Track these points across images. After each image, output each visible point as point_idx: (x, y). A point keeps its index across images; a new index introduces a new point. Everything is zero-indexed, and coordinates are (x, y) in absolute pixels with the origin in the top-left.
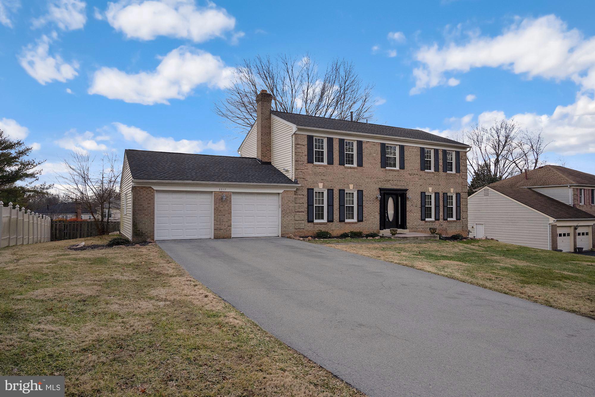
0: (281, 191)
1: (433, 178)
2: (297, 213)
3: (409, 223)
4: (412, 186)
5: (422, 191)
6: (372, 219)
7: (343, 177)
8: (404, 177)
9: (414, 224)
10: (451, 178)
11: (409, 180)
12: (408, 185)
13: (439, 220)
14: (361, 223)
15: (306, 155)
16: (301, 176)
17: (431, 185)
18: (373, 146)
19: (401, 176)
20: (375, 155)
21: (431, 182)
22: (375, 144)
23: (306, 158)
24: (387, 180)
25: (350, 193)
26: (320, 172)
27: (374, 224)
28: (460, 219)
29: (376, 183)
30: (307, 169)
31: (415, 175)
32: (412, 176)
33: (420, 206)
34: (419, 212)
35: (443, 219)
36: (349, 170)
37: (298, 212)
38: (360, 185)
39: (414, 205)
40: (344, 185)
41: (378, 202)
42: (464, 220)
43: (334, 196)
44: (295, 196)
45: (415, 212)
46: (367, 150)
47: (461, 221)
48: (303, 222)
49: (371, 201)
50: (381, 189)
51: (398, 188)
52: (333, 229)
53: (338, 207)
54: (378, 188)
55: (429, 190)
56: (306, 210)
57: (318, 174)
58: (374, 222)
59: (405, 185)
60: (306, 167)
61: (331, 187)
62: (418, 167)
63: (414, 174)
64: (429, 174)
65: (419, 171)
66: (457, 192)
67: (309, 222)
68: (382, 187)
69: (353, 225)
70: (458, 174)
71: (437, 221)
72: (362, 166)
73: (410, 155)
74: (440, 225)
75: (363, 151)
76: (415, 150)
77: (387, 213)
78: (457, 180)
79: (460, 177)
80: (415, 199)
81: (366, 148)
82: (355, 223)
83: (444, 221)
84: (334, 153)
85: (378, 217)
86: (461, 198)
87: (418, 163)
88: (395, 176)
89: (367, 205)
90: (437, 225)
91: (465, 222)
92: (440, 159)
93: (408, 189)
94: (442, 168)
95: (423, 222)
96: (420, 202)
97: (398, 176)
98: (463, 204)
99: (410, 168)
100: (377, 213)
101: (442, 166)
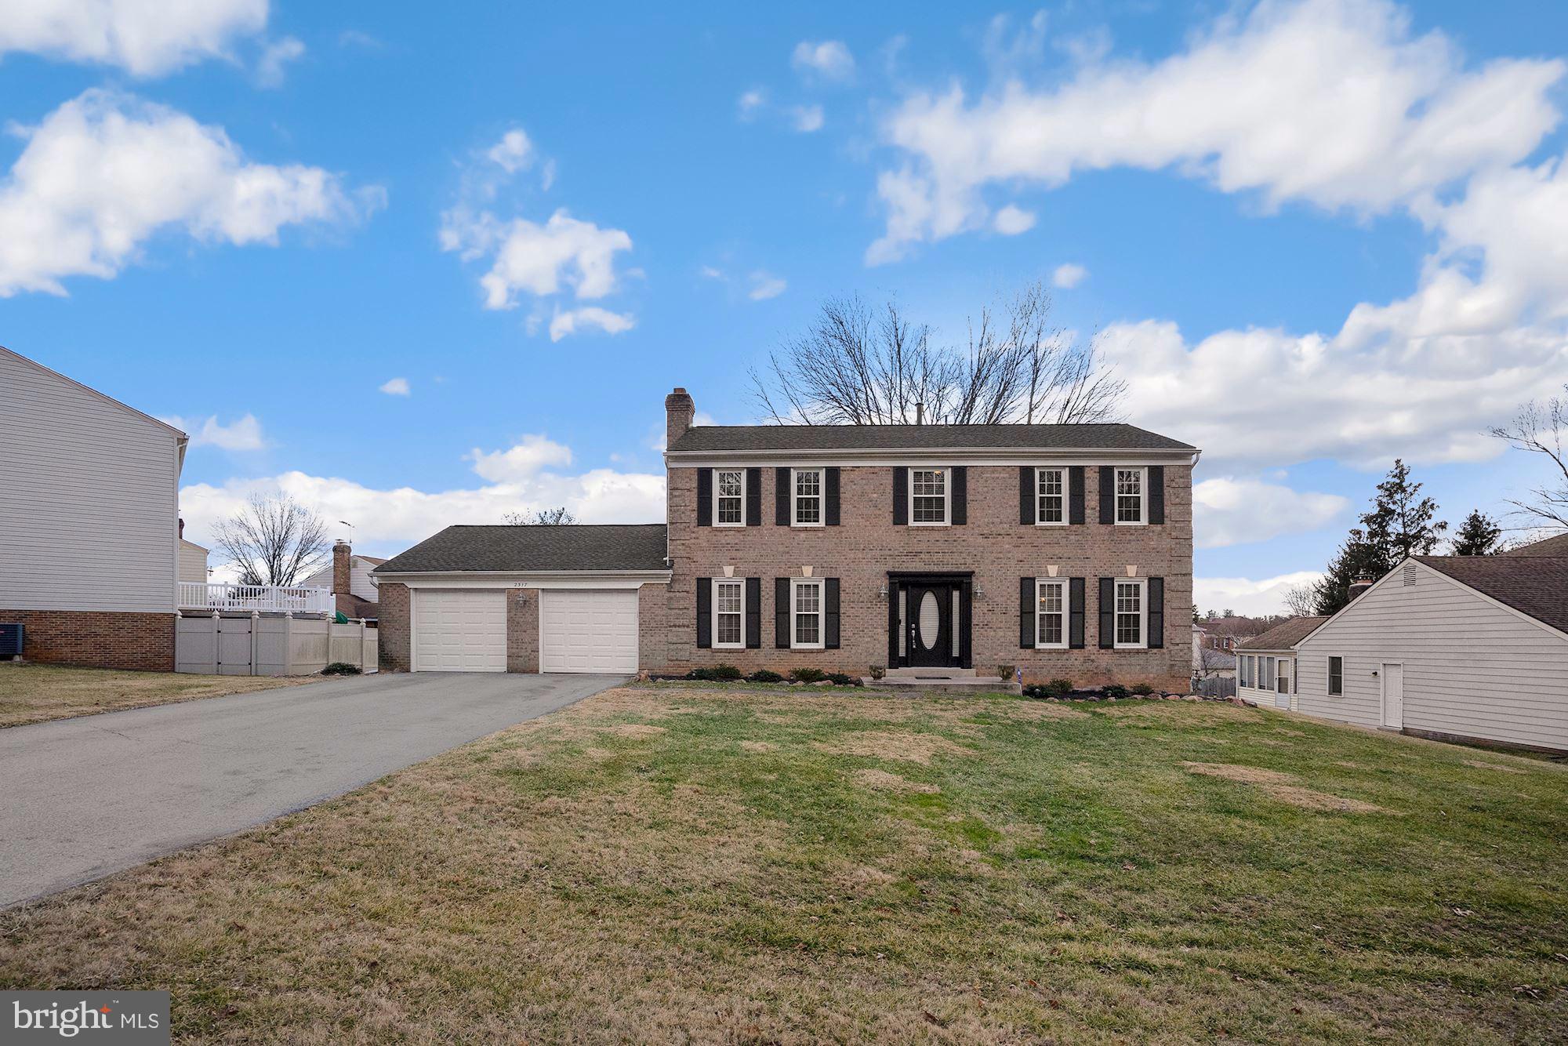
0: (637, 585)
1: (1063, 542)
2: (674, 629)
3: (979, 654)
4: (991, 564)
5: (1025, 576)
6: (867, 642)
7: (787, 549)
8: (964, 544)
9: (996, 657)
10: (1129, 537)
11: (981, 549)
12: (979, 561)
13: (1082, 646)
14: (835, 651)
15: (693, 511)
16: (682, 552)
17: (1054, 559)
18: (871, 476)
19: (955, 541)
20: (875, 495)
21: (1057, 551)
22: (876, 470)
23: (694, 515)
24: (912, 552)
25: (808, 586)
26: (727, 544)
27: (873, 654)
28: (1161, 646)
29: (878, 562)
30: (698, 538)
31: (1001, 537)
32: (991, 540)
33: (1017, 614)
34: (1013, 628)
35: (1097, 644)
36: (803, 535)
37: (675, 626)
38: (832, 567)
39: (998, 611)
40: (789, 568)
41: (885, 605)
42: (1176, 647)
43: (762, 593)
44: (668, 595)
45: (1000, 628)
46: (854, 487)
47: (1165, 650)
48: (687, 646)
49: (862, 602)
50: (891, 575)
51: (945, 570)
52: (761, 662)
53: (773, 616)
54: (883, 573)
55: (1047, 572)
56: (695, 622)
57: (723, 547)
58: (871, 651)
59: (969, 561)
60: (694, 535)
61: (756, 573)
62: (1012, 517)
63: (999, 535)
64: (1048, 532)
65: (1013, 525)
66: (1153, 573)
67: (700, 646)
68: (896, 570)
69: (811, 655)
70: (1158, 528)
71: (1076, 651)
72: (839, 525)
73: (985, 489)
74: (1087, 660)
75: (842, 490)
76: (1002, 475)
77: (918, 630)
78: (1152, 543)
79: (1164, 534)
80: (1002, 596)
81: (852, 482)
82: (819, 651)
83: (1103, 651)
84: (763, 501)
85: (885, 639)
86: (1166, 590)
87: (1011, 506)
88: (937, 541)
89: (853, 611)
90: (1076, 659)
91: (1181, 654)
92: (1089, 492)
93: (977, 571)
94: (1097, 514)
95: (1029, 651)
96: (1018, 602)
97: (946, 541)
98: (1174, 605)
99: (986, 520)
100: (880, 630)
101: (1098, 508)
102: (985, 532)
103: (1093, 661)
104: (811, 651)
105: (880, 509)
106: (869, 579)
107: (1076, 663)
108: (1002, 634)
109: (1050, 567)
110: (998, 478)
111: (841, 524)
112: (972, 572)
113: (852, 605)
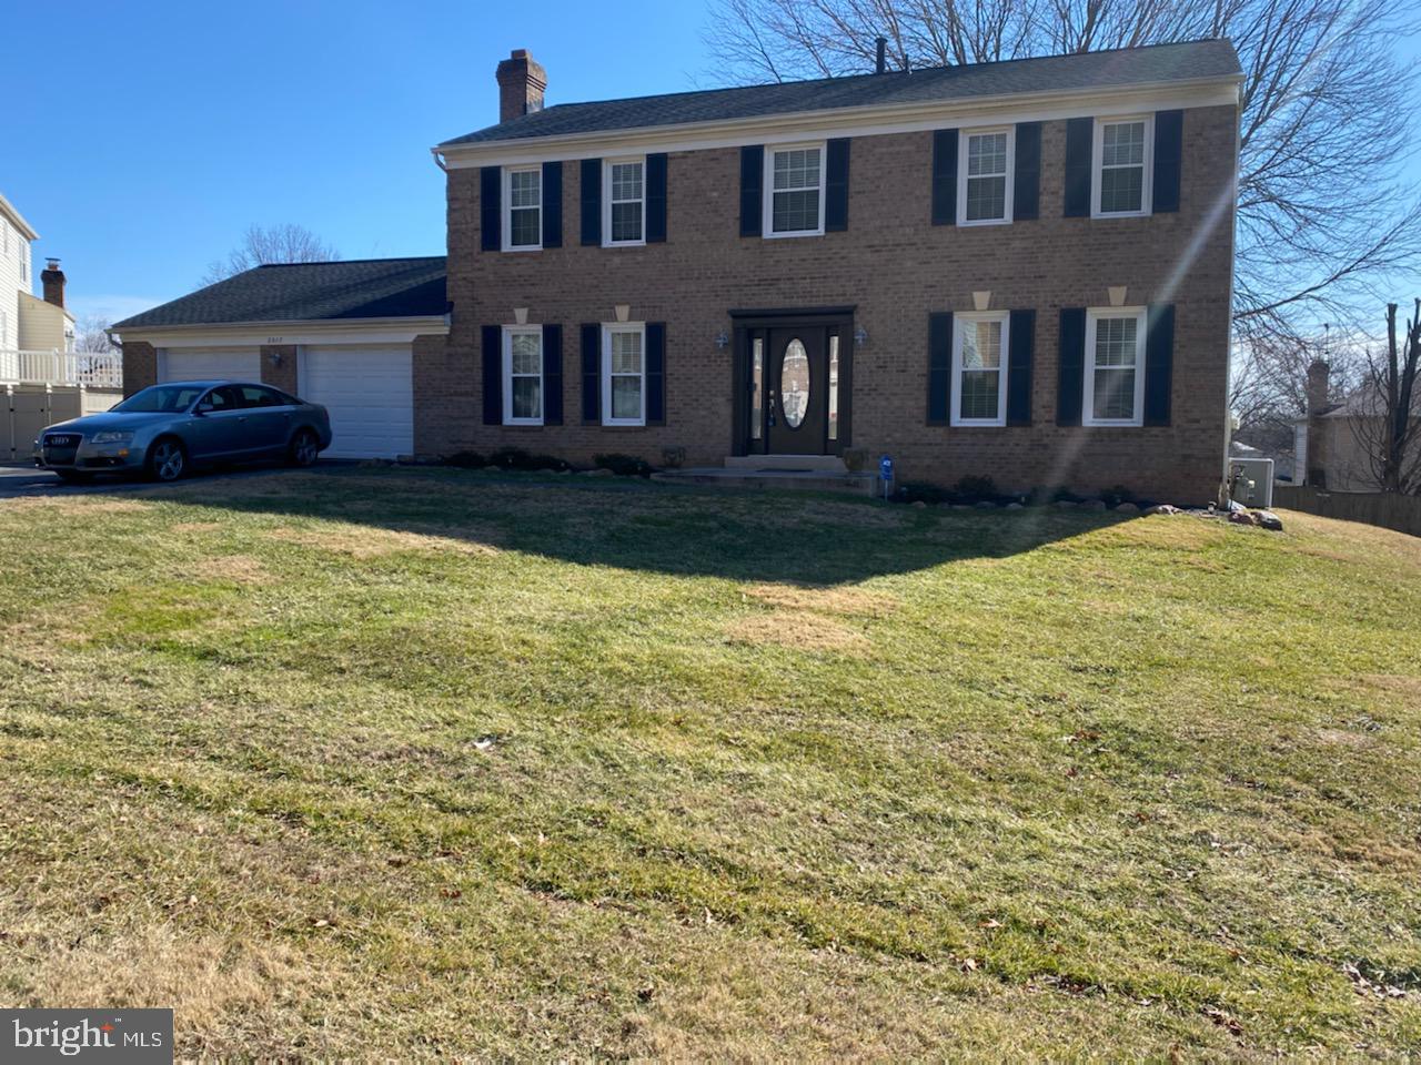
0: (410, 338)
1: (1001, 252)
2: (455, 398)
3: (862, 435)
4: (885, 294)
5: (938, 310)
6: (704, 417)
7: (595, 282)
8: (844, 263)
10: (1114, 238)
11: (869, 270)
12: (864, 289)
13: (1029, 423)
14: (661, 429)
15: (477, 230)
16: (465, 289)
17: (983, 280)
18: (711, 164)
19: (830, 259)
20: (715, 194)
21: (991, 267)
22: (718, 155)
23: (478, 236)
24: (766, 280)
26: (520, 276)
27: (710, 434)
28: (1167, 423)
29: (717, 296)
30: (483, 269)
31: (901, 249)
32: (885, 255)
33: (926, 371)
34: (917, 394)
35: (1053, 417)
36: (617, 260)
37: (456, 394)
38: (655, 307)
39: (893, 367)
40: (599, 308)
41: (727, 361)
42: (1195, 426)
43: (565, 347)
45: (895, 394)
46: (687, 183)
47: (1174, 431)
48: (472, 422)
49: (696, 357)
50: (736, 315)
51: (814, 304)
52: (564, 445)
53: (579, 380)
54: (725, 312)
55: (973, 303)
56: (480, 388)
57: (515, 281)
58: (708, 430)
59: (851, 289)
60: (477, 265)
61: (555, 317)
62: (922, 215)
63: (898, 245)
64: (974, 236)
65: (921, 228)
66: (1157, 297)
67: (487, 422)
68: (744, 307)
69: (629, 434)
70: (1171, 218)
71: (1019, 430)
72: (665, 240)
73: (878, 173)
74: (1037, 444)
75: (669, 189)
76: (905, 148)
77: (779, 397)
78: (1155, 247)
79: (1178, 229)
80: (899, 344)
81: (683, 175)
82: (637, 429)
83: (1062, 430)
84: (564, 212)
85: (726, 411)
86: (1179, 326)
87: (917, 197)
88: (804, 260)
89: (683, 370)
90: (1017, 445)
91: (1203, 437)
92: (1050, 165)
93: (861, 304)
94: (1061, 202)
95: (940, 430)
96: (925, 352)
97: (816, 259)
98: (1194, 353)
99: (878, 223)
100: (721, 400)
101: (1062, 192)
102: (876, 242)
103: (1045, 447)
104: (628, 430)
105: (721, 215)
106: (706, 323)
107: (1019, 449)
108: (898, 403)
109: (977, 295)
110: (898, 153)
111: (668, 240)
112: (855, 307)
113: (683, 362)
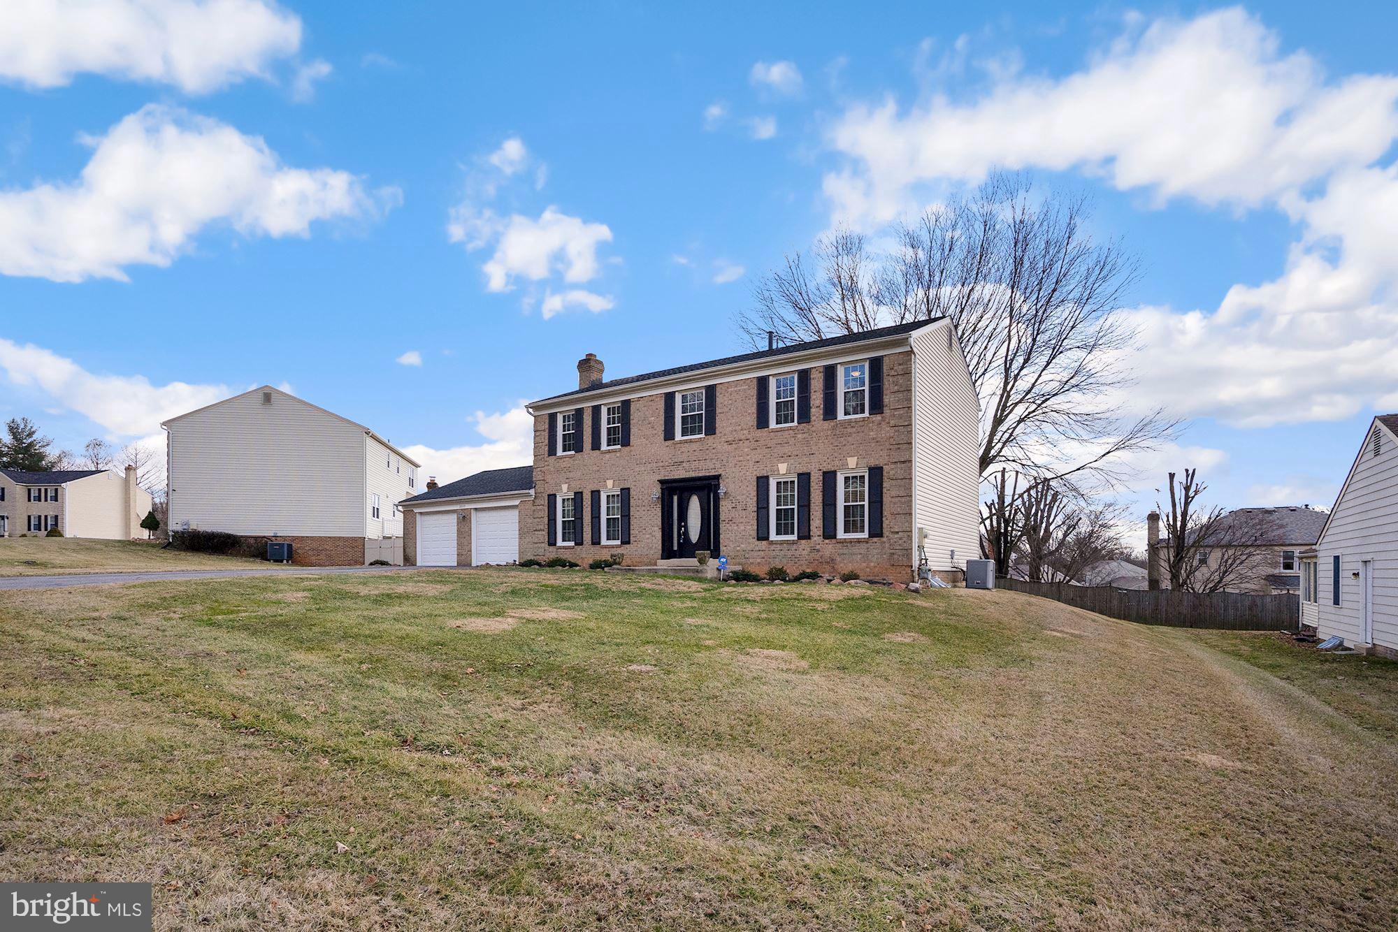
0: (517, 502)
1: (792, 441)
2: (535, 533)
3: (723, 545)
4: (735, 467)
5: (761, 475)
6: (647, 539)
7: (598, 468)
8: (714, 451)
9: (738, 548)
10: (849, 430)
11: (726, 455)
12: (724, 465)
13: (808, 537)
14: (627, 546)
15: (546, 446)
16: (541, 476)
17: (783, 457)
18: (650, 403)
19: (707, 450)
20: (652, 419)
21: (787, 449)
22: (653, 396)
23: (547, 449)
24: (677, 463)
25: (613, 496)
26: (564, 468)
27: (651, 548)
28: (881, 535)
29: (654, 472)
30: (549, 465)
31: (742, 442)
32: (734, 446)
33: (756, 509)
34: (752, 522)
35: (822, 534)
36: (607, 456)
37: (536, 530)
38: (625, 479)
39: (739, 507)
40: (600, 482)
41: (659, 507)
42: (897, 536)
43: (584, 503)
44: (533, 508)
45: (741, 523)
46: (639, 413)
47: (884, 539)
48: (543, 545)
49: (644, 506)
50: (664, 483)
51: (700, 475)
52: (584, 556)
53: (590, 520)
54: (656, 481)
55: (778, 470)
56: (546, 527)
57: (562, 470)
58: (650, 545)
59: (718, 466)
60: (547, 463)
61: (581, 488)
62: (752, 424)
63: (740, 440)
64: (779, 434)
65: (751, 430)
66: (873, 463)
67: (550, 544)
68: (667, 478)
69: (613, 549)
70: (879, 417)
71: (803, 542)
72: (629, 445)
73: (730, 402)
74: (813, 550)
75: (632, 417)
76: (743, 387)
77: (686, 527)
78: (872, 433)
79: (883, 423)
80: (743, 494)
81: (638, 410)
82: (618, 547)
83: (827, 541)
84: (584, 433)
85: (659, 536)
86: (885, 479)
87: (749, 414)
88: (695, 451)
89: (638, 513)
90: (804, 550)
91: (902, 542)
92: (815, 392)
93: (723, 474)
94: (821, 412)
95: (764, 542)
96: (755, 499)
97: (701, 450)
98: (893, 493)
99: (730, 429)
100: (656, 529)
101: (822, 406)
102: (730, 439)
103: (818, 551)
104: (614, 547)
105: (656, 430)
106: (649, 487)
107: (804, 552)
108: (742, 528)
109: (781, 466)
110: (740, 390)
111: (631, 445)
112: (720, 475)
113: (638, 509)
